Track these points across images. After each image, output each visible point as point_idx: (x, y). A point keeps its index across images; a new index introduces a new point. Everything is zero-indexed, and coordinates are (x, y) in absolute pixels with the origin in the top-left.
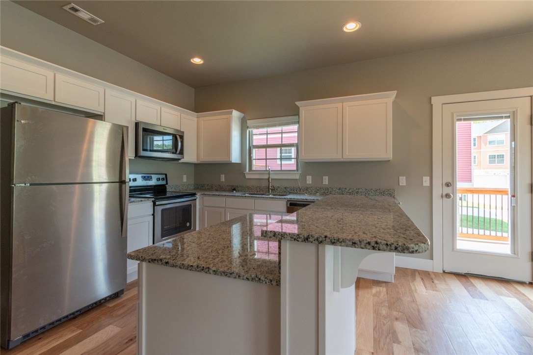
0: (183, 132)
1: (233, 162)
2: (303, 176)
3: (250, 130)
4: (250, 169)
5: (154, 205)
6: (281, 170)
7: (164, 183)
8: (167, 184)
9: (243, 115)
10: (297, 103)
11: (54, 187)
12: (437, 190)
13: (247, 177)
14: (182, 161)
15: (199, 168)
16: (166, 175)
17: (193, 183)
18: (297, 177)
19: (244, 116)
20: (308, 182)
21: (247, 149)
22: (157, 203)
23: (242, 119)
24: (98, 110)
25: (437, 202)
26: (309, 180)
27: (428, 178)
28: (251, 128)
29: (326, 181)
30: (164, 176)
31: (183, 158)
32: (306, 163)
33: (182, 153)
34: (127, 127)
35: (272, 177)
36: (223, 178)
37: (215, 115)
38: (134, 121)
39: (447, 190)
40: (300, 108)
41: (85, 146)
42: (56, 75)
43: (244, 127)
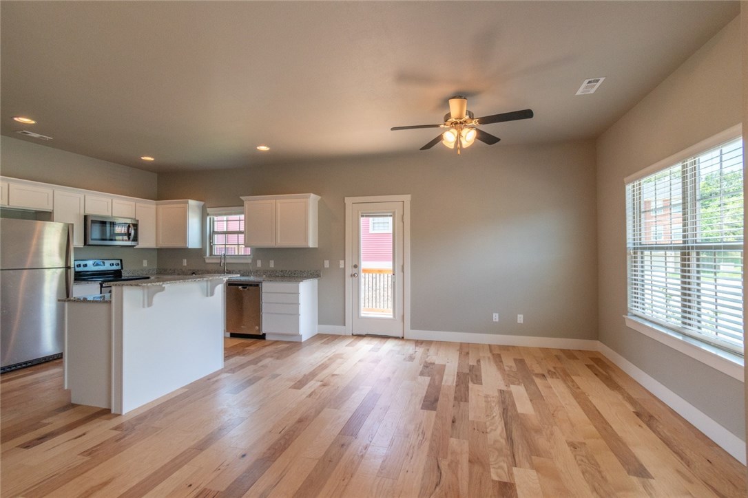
0: (138, 221)
1: (189, 247)
2: (254, 260)
3: (212, 217)
4: (211, 254)
5: (101, 287)
6: (238, 255)
7: (119, 267)
8: (122, 268)
9: (202, 203)
10: (242, 198)
11: (11, 271)
12: (349, 271)
13: (207, 261)
14: (136, 247)
15: (162, 253)
16: (121, 260)
17: (155, 267)
18: (250, 261)
19: (204, 205)
20: (258, 266)
21: (207, 235)
22: (104, 285)
23: (203, 207)
24: (48, 208)
25: (348, 280)
26: (259, 264)
27: (343, 261)
28: (210, 215)
29: (272, 264)
30: (119, 262)
31: (138, 244)
32: (257, 249)
33: (135, 239)
34: (73, 225)
35: (228, 261)
36: (185, 262)
37: (169, 203)
38: (83, 214)
39: (355, 271)
40: (245, 202)
41: (34, 242)
42: (10, 185)
43: (204, 215)
